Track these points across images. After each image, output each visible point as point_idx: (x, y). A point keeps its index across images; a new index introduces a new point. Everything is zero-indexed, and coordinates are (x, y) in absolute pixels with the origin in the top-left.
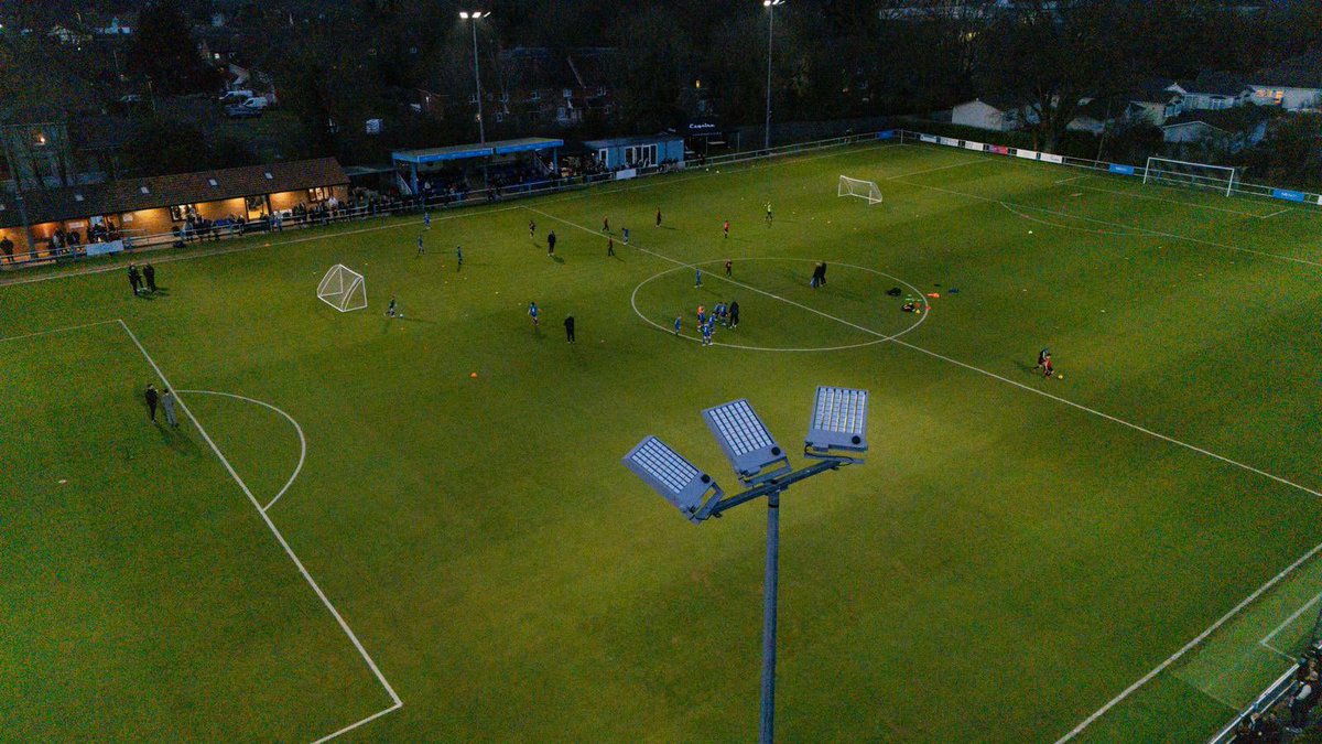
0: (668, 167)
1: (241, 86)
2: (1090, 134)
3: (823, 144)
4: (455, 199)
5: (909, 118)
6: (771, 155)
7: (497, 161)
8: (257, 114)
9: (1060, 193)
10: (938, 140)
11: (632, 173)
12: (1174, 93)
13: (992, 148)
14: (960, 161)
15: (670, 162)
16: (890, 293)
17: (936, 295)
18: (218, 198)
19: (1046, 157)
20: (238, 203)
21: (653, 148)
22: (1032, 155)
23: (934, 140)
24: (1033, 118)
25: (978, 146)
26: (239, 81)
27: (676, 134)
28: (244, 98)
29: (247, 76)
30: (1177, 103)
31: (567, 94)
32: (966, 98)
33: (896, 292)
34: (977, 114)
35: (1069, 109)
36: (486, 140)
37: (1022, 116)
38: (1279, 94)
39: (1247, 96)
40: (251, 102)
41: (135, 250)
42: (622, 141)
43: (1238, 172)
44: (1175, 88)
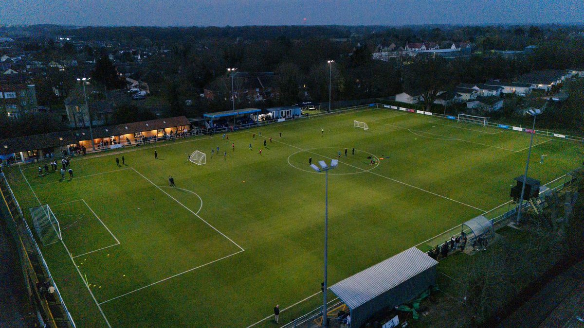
0: (296, 117)
1: (135, 87)
2: (441, 105)
3: (349, 109)
4: (224, 129)
5: (380, 99)
6: (332, 112)
7: (238, 116)
8: (143, 98)
9: (429, 126)
10: (390, 107)
11: (283, 120)
12: (474, 90)
13: (409, 110)
14: (397, 115)
15: (296, 115)
16: (368, 158)
17: (382, 159)
18: (149, 130)
19: (427, 113)
20: (155, 132)
21: (290, 111)
22: (422, 112)
23: (389, 107)
24: (422, 99)
25: (404, 109)
26: (133, 85)
27: (298, 106)
28: (136, 92)
29: (137, 83)
30: (475, 93)
31: (257, 90)
32: (400, 91)
33: (370, 158)
34: (403, 98)
35: (434, 97)
36: (235, 109)
37: (419, 99)
38: (514, 89)
39: (501, 90)
40: (140, 93)
41: (125, 147)
42: (279, 109)
43: (487, 119)
44: (476, 88)
